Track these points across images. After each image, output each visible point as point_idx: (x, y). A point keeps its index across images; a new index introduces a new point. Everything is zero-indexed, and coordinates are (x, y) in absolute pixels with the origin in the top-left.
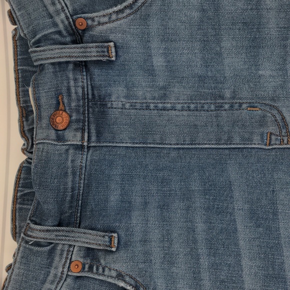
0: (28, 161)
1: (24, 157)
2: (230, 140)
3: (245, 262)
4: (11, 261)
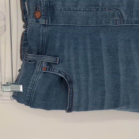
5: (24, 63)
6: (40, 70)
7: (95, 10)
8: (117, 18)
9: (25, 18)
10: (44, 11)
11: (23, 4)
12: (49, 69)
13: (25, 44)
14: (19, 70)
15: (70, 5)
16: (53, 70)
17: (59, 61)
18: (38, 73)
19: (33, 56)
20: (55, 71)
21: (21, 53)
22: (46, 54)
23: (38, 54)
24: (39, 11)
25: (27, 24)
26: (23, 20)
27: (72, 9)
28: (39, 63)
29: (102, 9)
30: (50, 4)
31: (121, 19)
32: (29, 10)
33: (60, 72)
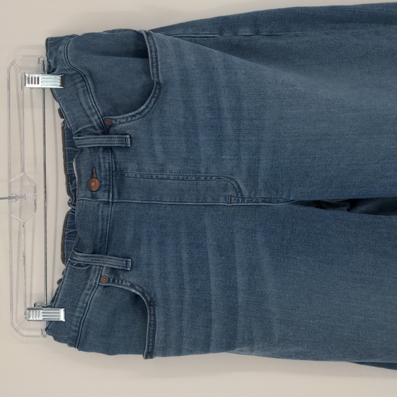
0: (72, 211)
1: (69, 208)
2: (205, 199)
3: (213, 278)
4: (61, 277)
5: (68, 268)
6: (98, 281)
7: (194, 178)
8: (232, 193)
9: (71, 189)
10: (105, 179)
11: (69, 164)
12: (114, 281)
13: (70, 233)
14: (59, 282)
15: (152, 169)
16: (120, 282)
17: (132, 265)
18: (93, 288)
19: (86, 256)
20: (124, 283)
21: (63, 249)
22: (109, 253)
23: (93, 253)
24: (97, 178)
25: (75, 200)
26: (69, 193)
27: (154, 176)
28: (96, 269)
29: (206, 178)
30: (117, 166)
31: (239, 194)
32: (79, 175)
33: (132, 286)
